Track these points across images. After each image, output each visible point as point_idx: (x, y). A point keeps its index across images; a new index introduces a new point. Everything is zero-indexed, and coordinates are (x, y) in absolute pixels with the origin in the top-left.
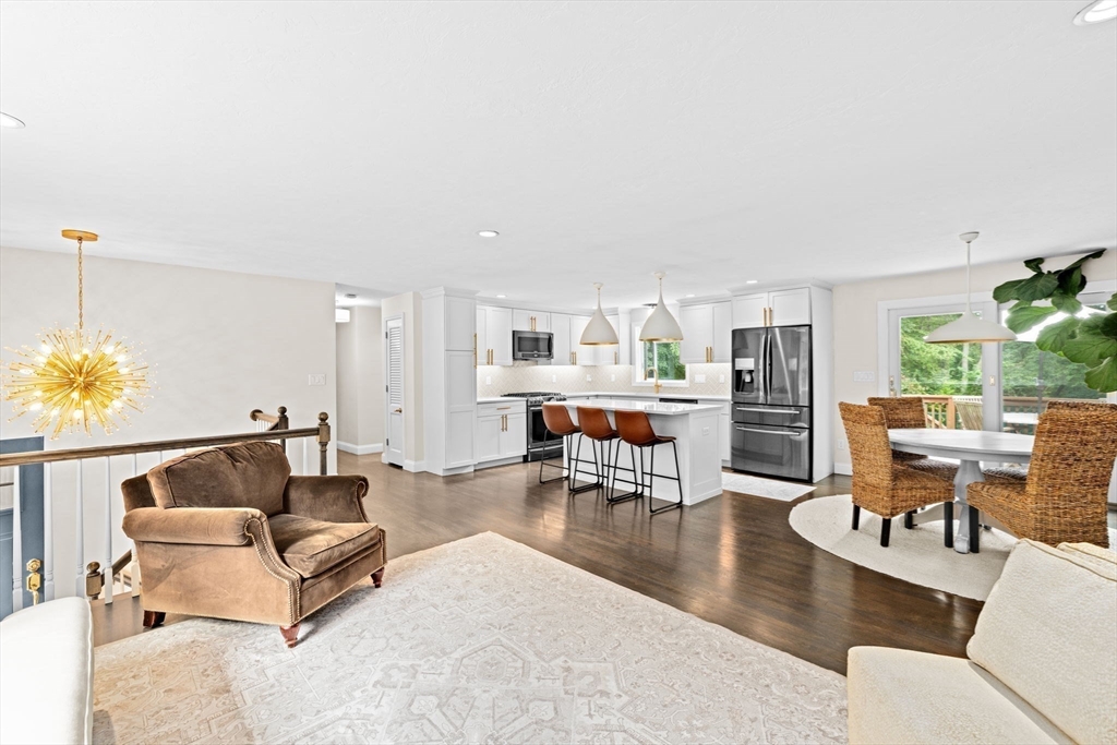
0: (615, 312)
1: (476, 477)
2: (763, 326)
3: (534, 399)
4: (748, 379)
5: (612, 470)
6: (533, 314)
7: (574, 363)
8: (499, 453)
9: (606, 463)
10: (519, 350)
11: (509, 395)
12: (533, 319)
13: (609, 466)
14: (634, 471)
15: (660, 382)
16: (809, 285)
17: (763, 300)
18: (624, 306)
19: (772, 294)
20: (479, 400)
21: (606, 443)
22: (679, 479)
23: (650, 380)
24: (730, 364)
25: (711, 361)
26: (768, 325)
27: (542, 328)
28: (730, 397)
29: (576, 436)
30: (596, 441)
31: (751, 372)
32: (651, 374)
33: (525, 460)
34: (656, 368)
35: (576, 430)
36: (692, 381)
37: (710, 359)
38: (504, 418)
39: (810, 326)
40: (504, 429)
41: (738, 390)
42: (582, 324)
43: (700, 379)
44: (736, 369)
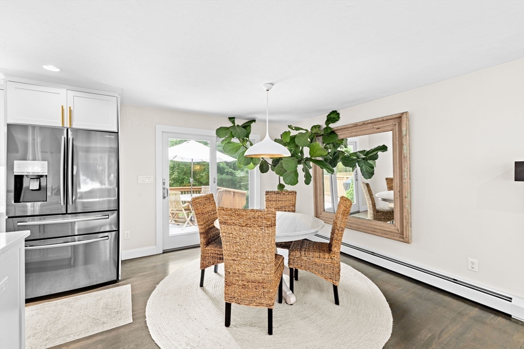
2: (59, 125)
4: (32, 185)
16: (117, 95)
24: (4, 168)
31: (39, 177)
39: (117, 133)
41: (17, 201)
44: (15, 174)
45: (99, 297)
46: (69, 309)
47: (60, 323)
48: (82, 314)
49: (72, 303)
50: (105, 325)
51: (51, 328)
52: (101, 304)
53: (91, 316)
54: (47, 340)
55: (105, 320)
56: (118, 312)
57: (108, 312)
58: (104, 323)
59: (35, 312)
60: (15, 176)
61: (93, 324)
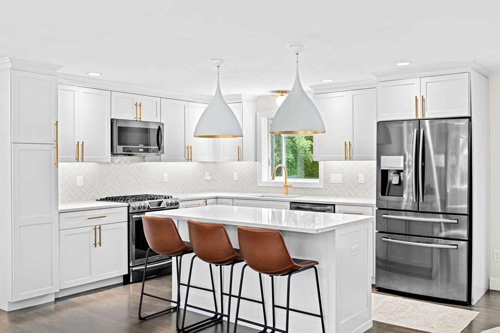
0: (238, 100)
1: (57, 309)
2: (414, 117)
3: (137, 204)
4: (394, 180)
5: (234, 301)
6: (139, 99)
7: (189, 159)
8: (90, 275)
9: (226, 290)
10: (120, 144)
11: (107, 199)
12: (138, 105)
13: (230, 295)
14: (263, 303)
15: (291, 181)
16: (469, 70)
17: (413, 88)
18: (249, 92)
19: (424, 80)
20: (61, 207)
21: (227, 269)
22: (321, 316)
23: (278, 179)
24: (375, 162)
25: (350, 159)
26: (420, 117)
27: (150, 116)
28: (374, 202)
29: (187, 258)
30: (213, 266)
31: (399, 172)
32: (278, 172)
33: (126, 280)
34: (284, 164)
35: (187, 251)
36: (326, 182)
37: (348, 156)
38: (98, 229)
39: (470, 118)
40: (98, 243)
41: (383, 194)
42: (197, 111)
43: (336, 178)
44: (382, 168)
45: (443, 310)
46: (414, 308)
47: (403, 314)
48: (421, 315)
49: (419, 306)
50: (432, 329)
51: (395, 314)
52: (440, 316)
53: (426, 319)
54: (390, 319)
55: (435, 326)
56: (449, 326)
57: (442, 322)
58: (432, 327)
59: (391, 301)
60: (382, 170)
61: (424, 324)
